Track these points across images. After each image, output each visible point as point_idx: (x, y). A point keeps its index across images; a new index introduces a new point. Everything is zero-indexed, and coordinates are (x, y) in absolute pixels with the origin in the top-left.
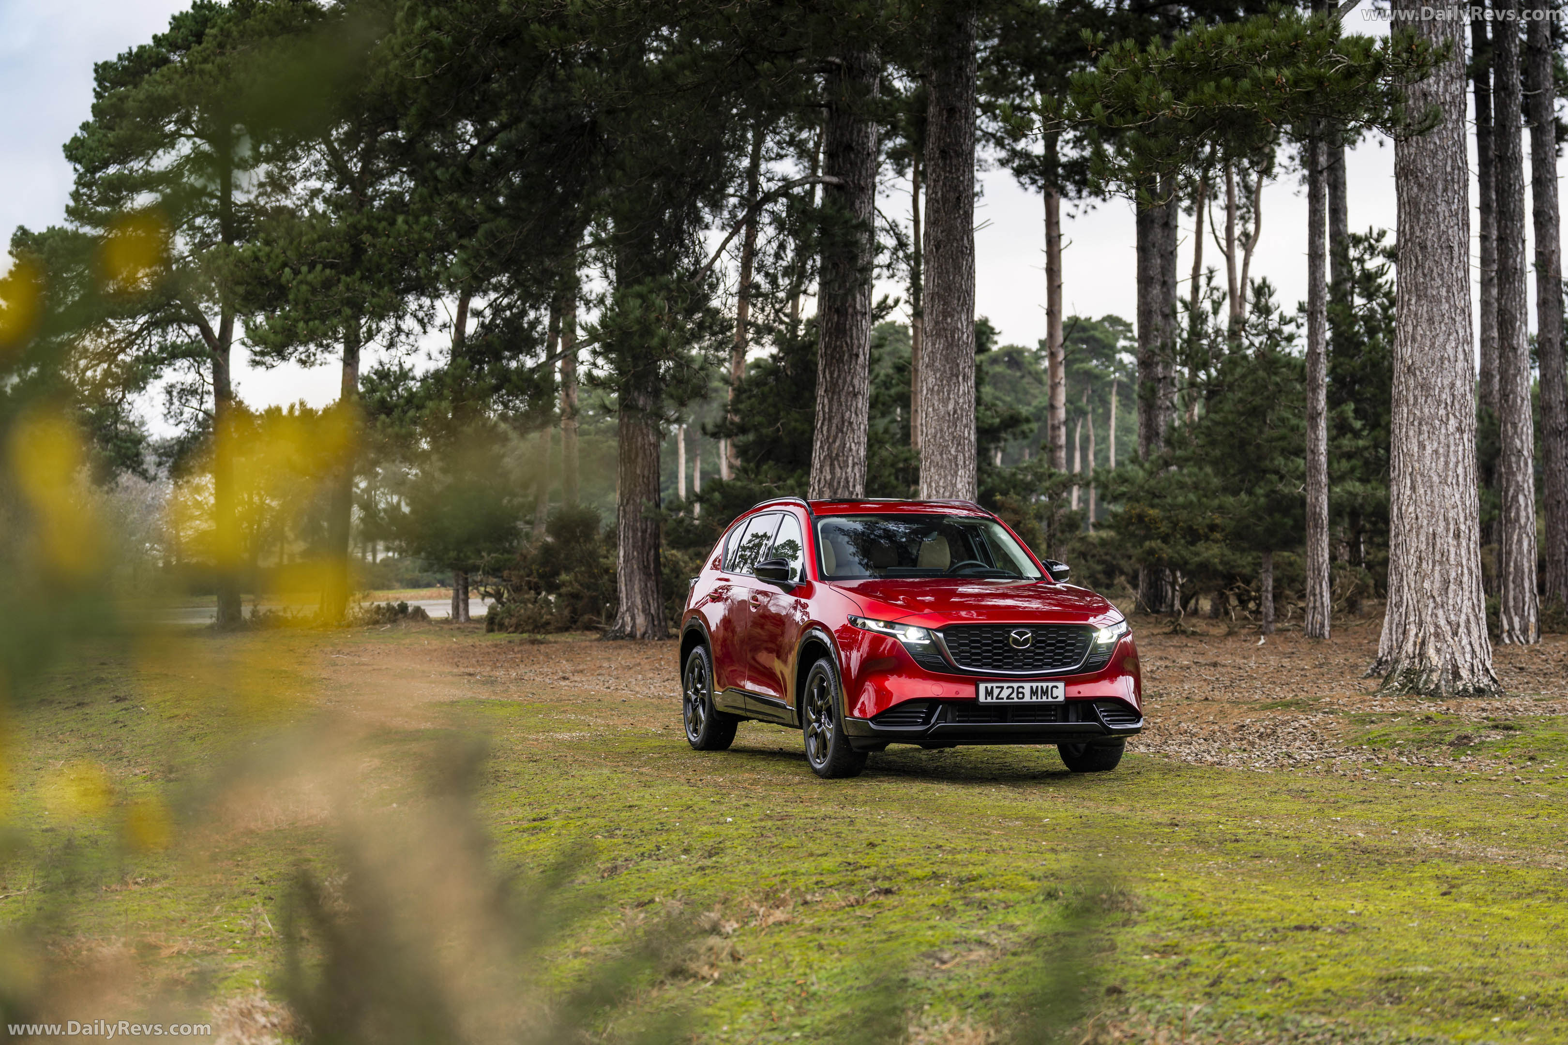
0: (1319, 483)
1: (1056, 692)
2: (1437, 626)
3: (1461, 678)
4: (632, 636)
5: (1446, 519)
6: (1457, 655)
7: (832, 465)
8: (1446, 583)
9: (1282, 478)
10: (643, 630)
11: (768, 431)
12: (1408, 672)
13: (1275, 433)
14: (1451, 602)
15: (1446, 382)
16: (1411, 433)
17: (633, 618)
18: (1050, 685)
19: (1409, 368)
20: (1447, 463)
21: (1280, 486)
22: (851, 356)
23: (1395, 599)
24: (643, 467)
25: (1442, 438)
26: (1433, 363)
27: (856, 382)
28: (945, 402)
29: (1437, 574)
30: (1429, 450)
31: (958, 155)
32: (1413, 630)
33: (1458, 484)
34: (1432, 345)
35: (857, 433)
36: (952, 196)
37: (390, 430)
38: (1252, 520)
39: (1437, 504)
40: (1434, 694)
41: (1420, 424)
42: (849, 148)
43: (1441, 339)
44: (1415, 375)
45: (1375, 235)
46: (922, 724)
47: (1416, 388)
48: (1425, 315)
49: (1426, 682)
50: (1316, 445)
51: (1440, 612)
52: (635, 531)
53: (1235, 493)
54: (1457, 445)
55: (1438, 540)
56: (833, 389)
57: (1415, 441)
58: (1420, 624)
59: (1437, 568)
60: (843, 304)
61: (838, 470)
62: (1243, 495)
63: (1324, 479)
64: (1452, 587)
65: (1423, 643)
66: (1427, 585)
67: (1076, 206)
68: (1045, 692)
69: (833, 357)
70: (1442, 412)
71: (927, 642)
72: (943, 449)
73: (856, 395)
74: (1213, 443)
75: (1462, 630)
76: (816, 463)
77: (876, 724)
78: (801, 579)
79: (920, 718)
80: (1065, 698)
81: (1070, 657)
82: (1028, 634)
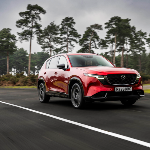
18: (129, 87)
68: (128, 89)
71: (103, 78)
77: (93, 97)
78: (68, 67)
79: (102, 96)
80: (132, 90)
81: (132, 81)
82: (124, 76)
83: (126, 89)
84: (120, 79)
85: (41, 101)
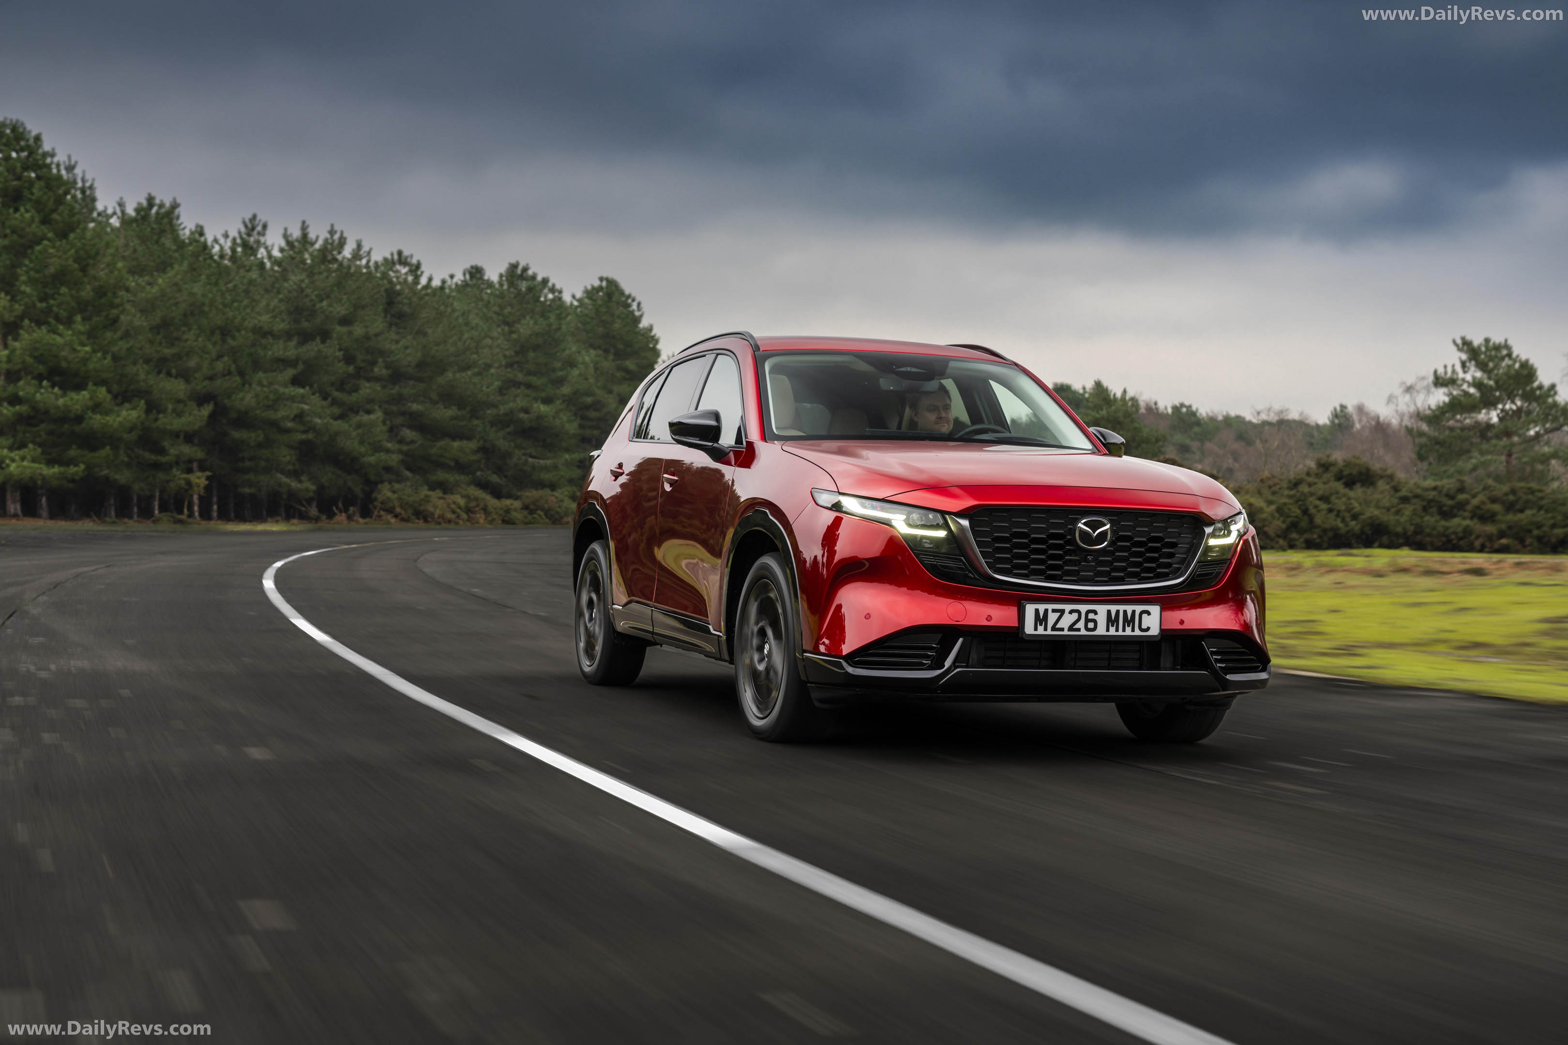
1: (1147, 621)
18: (1138, 608)
46: (931, 668)
68: (1129, 621)
71: (942, 534)
77: (855, 665)
78: (739, 440)
79: (927, 657)
80: (1161, 630)
81: (1169, 565)
82: (1105, 525)
83: (1112, 621)
84: (1073, 542)
85: (587, 666)
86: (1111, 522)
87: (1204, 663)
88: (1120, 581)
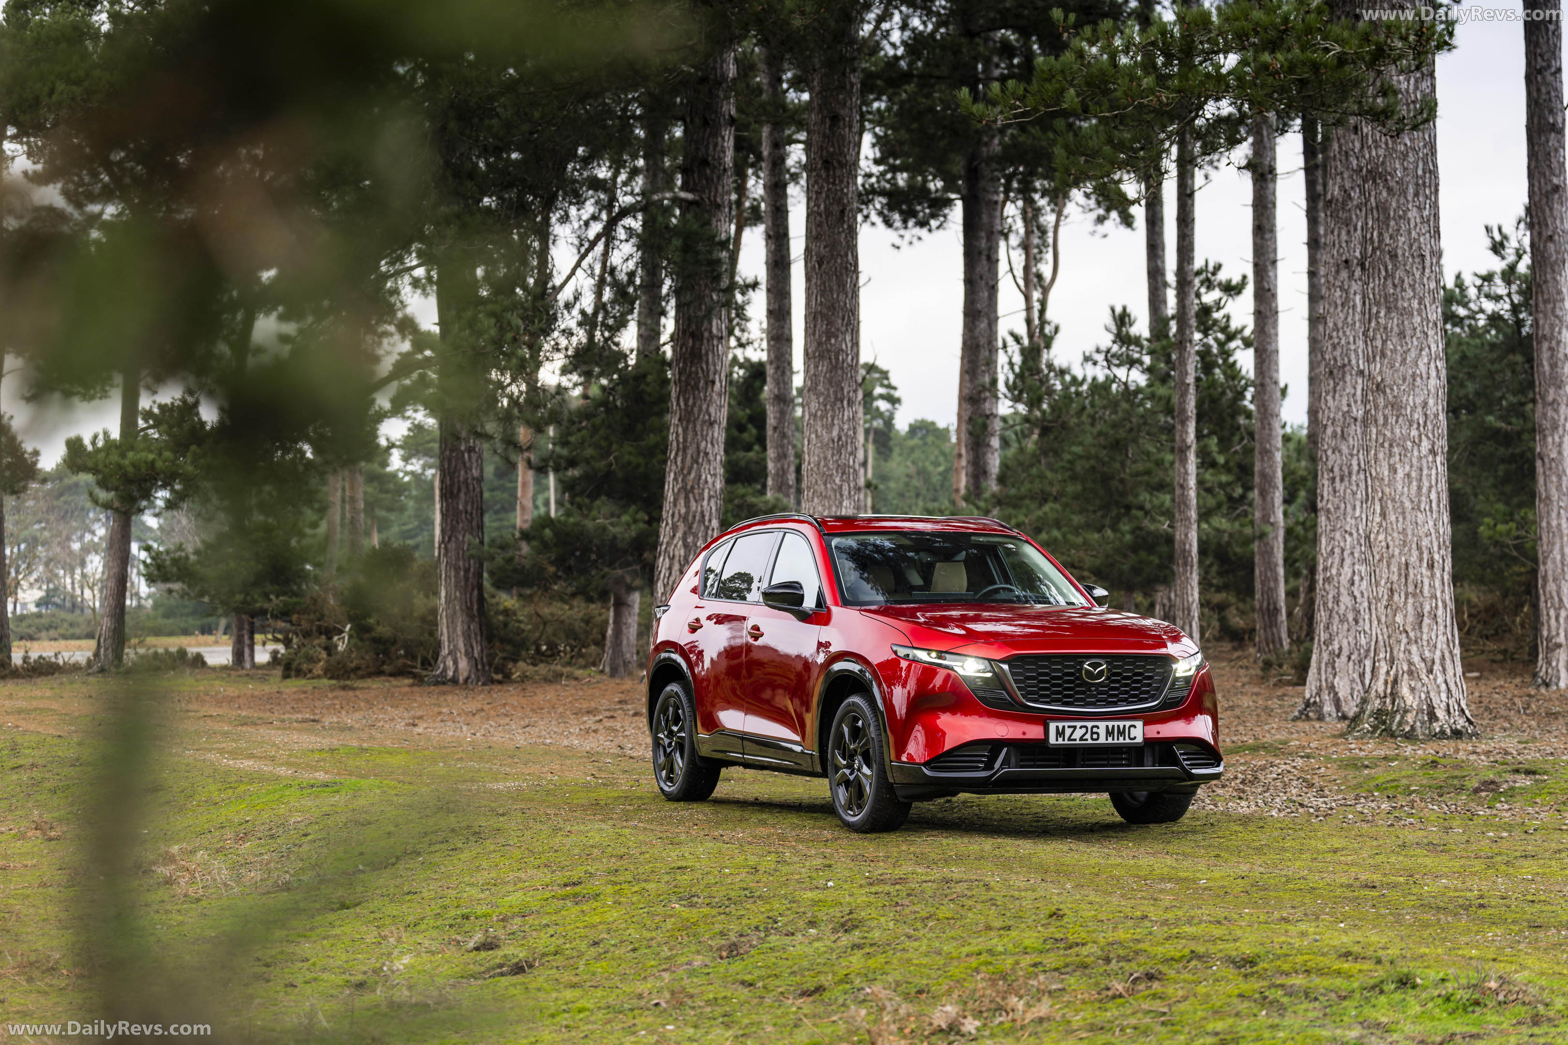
0: (1188, 519)
1: (1134, 733)
2: (1410, 663)
3: (1437, 719)
4: (454, 681)
5: (1419, 548)
6: (1432, 694)
7: (687, 498)
8: (1420, 616)
9: (1147, 513)
10: (466, 674)
11: (601, 465)
12: (1379, 714)
13: (1140, 467)
14: (1425, 637)
15: (1418, 401)
16: (1381, 455)
17: (456, 662)
18: (1128, 724)
19: (1378, 386)
20: (1419, 488)
21: (1146, 523)
22: (706, 383)
23: (1323, 636)
24: (466, 503)
25: (1414, 460)
26: (1404, 380)
27: (712, 410)
28: (829, 428)
29: (1410, 607)
30: (1400, 474)
31: (842, 165)
32: (1383, 667)
33: (1431, 511)
34: (1404, 361)
35: (713, 464)
36: (836, 209)
37: (202, 461)
38: (1118, 558)
39: (1409, 532)
40: (1410, 737)
41: (1391, 446)
42: (705, 163)
43: (1413, 354)
44: (1384, 393)
45: (1211, 268)
46: (984, 769)
47: (1386, 407)
48: (1395, 329)
49: (1400, 724)
50: (1185, 480)
51: (1414, 648)
52: (457, 569)
53: (1100, 530)
54: (1430, 468)
55: (1411, 572)
56: (687, 418)
57: (1385, 465)
58: (1392, 661)
59: (1411, 600)
60: (698, 328)
61: (693, 504)
62: (1109, 533)
63: (1193, 514)
64: (1426, 621)
65: (1395, 681)
66: (1399, 619)
67: (902, 236)
68: (1121, 733)
69: (687, 384)
70: (1414, 433)
71: (989, 675)
72: (827, 479)
73: (711, 424)
74: (1074, 478)
75: (1437, 667)
76: (670, 496)
77: (930, 769)
78: (819, 605)
79: (982, 762)
80: (1145, 739)
81: (1147, 692)
82: (1101, 665)
83: (1109, 733)
84: (1080, 678)
85: (668, 787)
86: (1108, 663)
87: (1175, 762)
88: (1115, 704)
